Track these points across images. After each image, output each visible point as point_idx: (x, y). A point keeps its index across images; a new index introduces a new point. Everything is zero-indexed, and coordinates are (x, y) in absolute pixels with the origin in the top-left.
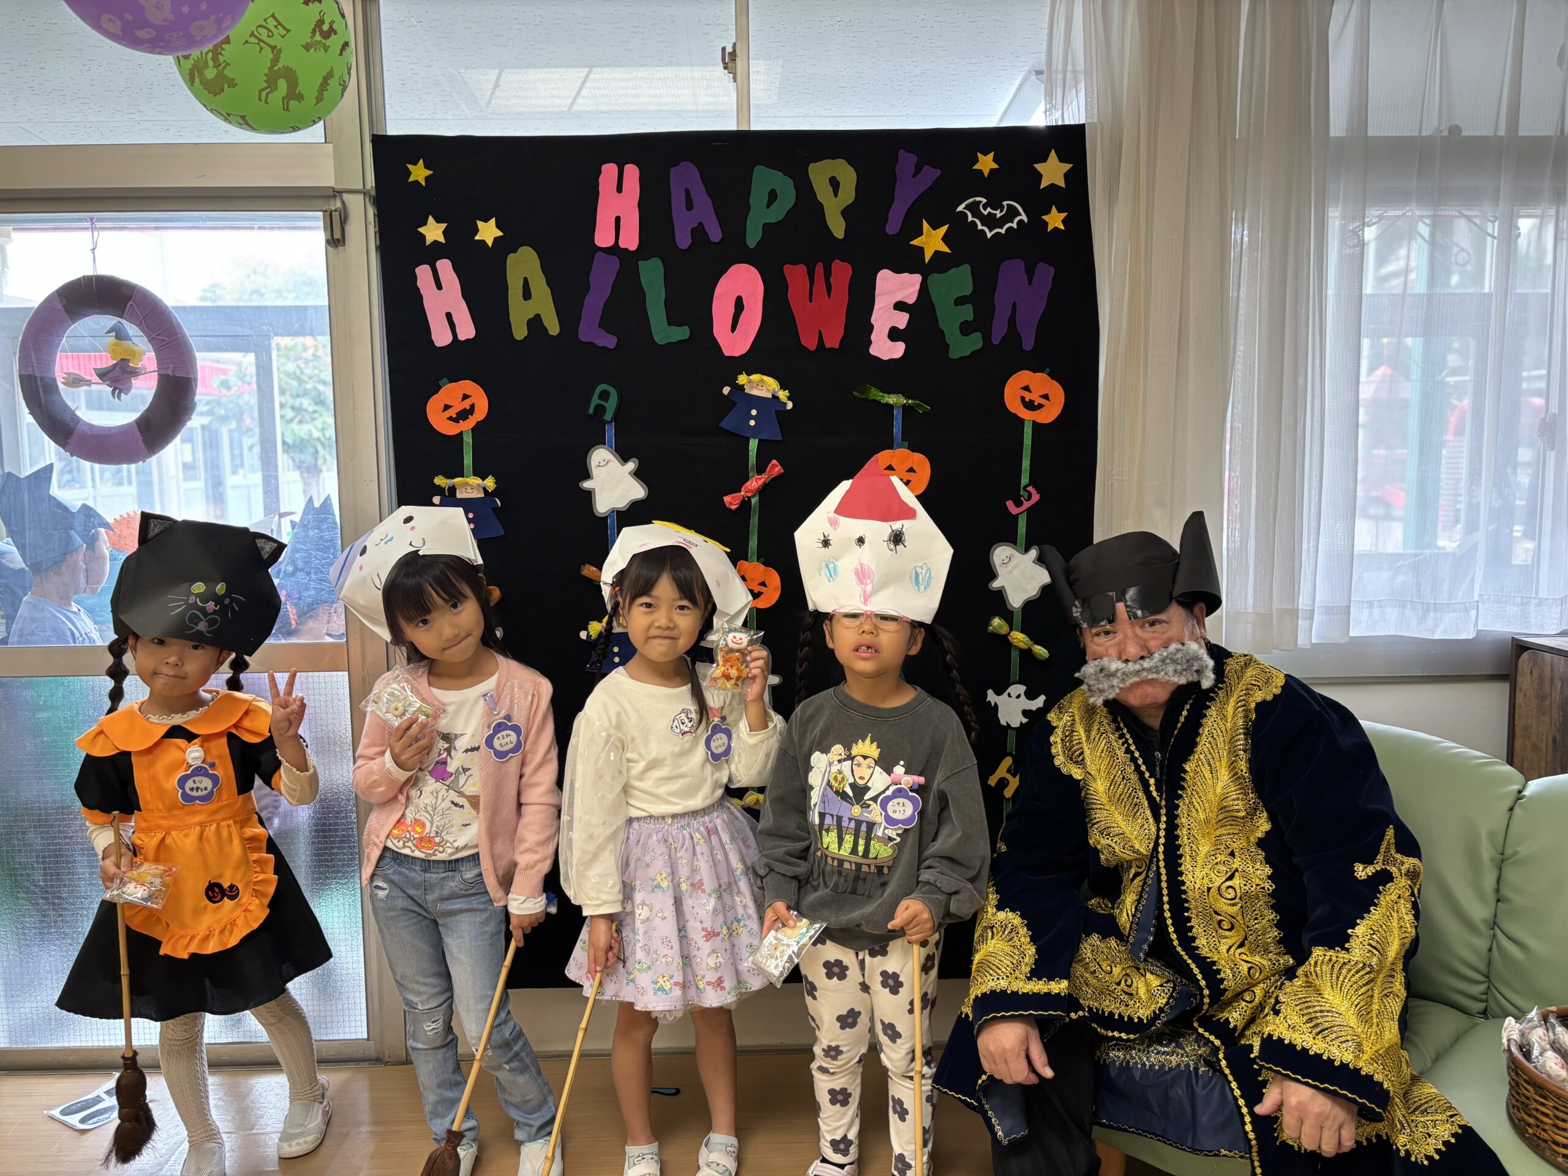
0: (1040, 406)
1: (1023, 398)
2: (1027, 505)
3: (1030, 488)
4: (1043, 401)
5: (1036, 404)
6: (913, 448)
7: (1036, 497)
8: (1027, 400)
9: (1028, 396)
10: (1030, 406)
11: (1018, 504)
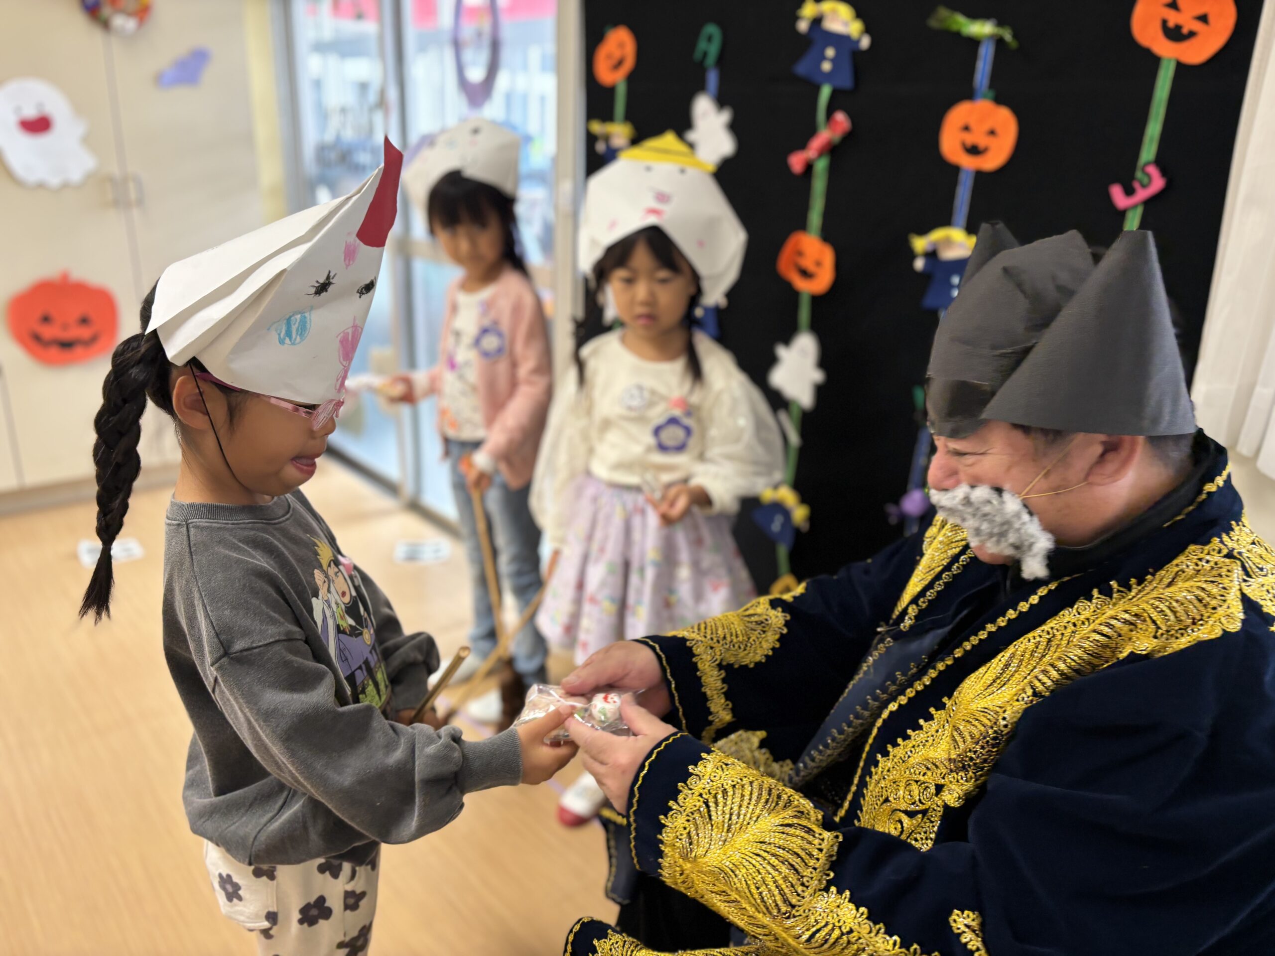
0: (1192, 34)
1: (1164, 22)
2: (1142, 194)
3: (1153, 171)
4: (1197, 26)
5: (1185, 31)
6: (999, 100)
7: (1158, 183)
8: (1171, 24)
9: (1173, 19)
10: (1175, 34)
11: (1129, 191)
